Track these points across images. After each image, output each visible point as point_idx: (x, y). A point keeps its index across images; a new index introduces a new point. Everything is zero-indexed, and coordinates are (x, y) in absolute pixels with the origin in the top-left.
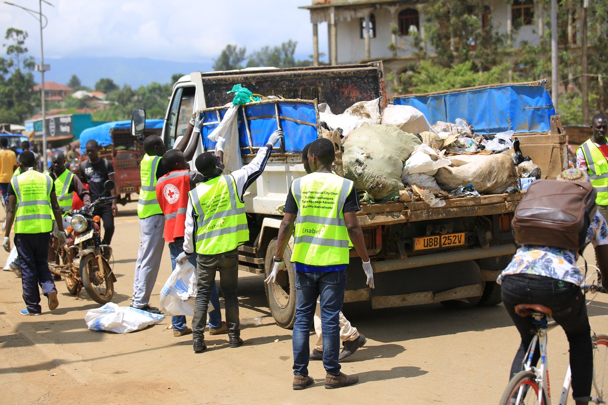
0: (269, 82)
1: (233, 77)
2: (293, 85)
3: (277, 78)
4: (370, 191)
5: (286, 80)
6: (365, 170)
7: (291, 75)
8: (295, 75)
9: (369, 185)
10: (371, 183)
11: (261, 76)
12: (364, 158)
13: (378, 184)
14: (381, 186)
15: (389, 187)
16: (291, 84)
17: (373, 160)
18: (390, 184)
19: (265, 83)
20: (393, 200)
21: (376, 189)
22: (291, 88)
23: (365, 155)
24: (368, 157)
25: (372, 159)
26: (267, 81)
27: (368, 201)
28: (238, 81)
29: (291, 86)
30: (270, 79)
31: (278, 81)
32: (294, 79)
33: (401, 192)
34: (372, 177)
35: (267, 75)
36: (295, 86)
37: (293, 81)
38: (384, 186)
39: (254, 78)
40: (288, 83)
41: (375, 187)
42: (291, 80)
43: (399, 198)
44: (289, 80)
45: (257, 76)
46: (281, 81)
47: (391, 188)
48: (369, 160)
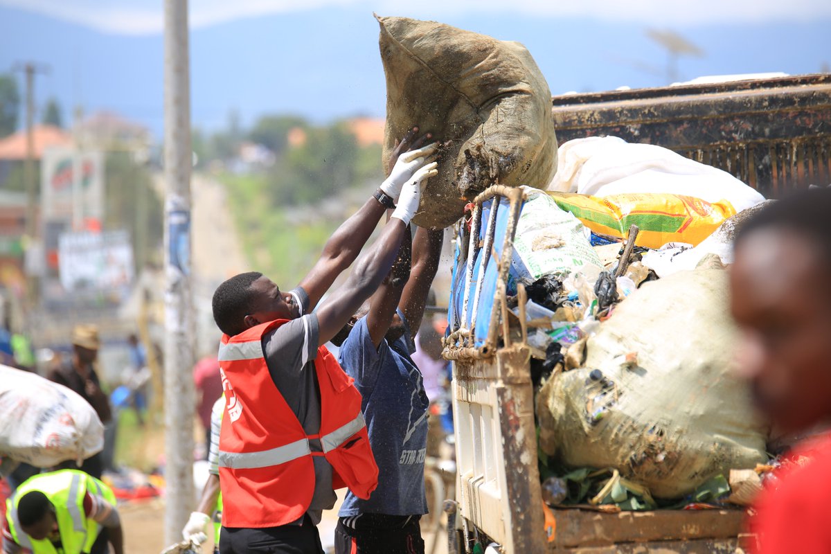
0: (685, 125)
1: (563, 113)
2: (767, 131)
3: (713, 113)
4: (630, 471)
5: (742, 117)
6: (617, 408)
7: (760, 100)
8: (773, 100)
9: (625, 454)
10: (632, 448)
11: (657, 107)
12: (617, 369)
13: (651, 452)
14: (661, 457)
15: (693, 460)
16: (762, 130)
17: (647, 375)
18: (697, 452)
19: (671, 126)
20: (707, 499)
21: (648, 466)
22: (761, 140)
23: (623, 360)
24: (632, 367)
25: (642, 372)
26: (680, 122)
27: (624, 503)
28: (580, 122)
29: (763, 135)
30: (689, 116)
31: (717, 122)
32: (771, 113)
33: (737, 476)
34: (634, 430)
35: (679, 105)
36: (774, 134)
37: (767, 121)
38: (673, 460)
39: (633, 112)
40: (749, 127)
41: (641, 462)
42: (760, 115)
43: (728, 494)
44: (753, 116)
45: (645, 107)
46: (727, 120)
47: (701, 465)
48: (633, 375)
